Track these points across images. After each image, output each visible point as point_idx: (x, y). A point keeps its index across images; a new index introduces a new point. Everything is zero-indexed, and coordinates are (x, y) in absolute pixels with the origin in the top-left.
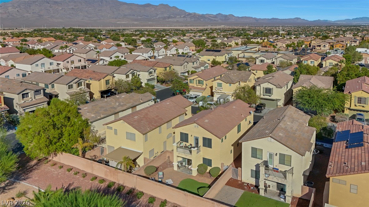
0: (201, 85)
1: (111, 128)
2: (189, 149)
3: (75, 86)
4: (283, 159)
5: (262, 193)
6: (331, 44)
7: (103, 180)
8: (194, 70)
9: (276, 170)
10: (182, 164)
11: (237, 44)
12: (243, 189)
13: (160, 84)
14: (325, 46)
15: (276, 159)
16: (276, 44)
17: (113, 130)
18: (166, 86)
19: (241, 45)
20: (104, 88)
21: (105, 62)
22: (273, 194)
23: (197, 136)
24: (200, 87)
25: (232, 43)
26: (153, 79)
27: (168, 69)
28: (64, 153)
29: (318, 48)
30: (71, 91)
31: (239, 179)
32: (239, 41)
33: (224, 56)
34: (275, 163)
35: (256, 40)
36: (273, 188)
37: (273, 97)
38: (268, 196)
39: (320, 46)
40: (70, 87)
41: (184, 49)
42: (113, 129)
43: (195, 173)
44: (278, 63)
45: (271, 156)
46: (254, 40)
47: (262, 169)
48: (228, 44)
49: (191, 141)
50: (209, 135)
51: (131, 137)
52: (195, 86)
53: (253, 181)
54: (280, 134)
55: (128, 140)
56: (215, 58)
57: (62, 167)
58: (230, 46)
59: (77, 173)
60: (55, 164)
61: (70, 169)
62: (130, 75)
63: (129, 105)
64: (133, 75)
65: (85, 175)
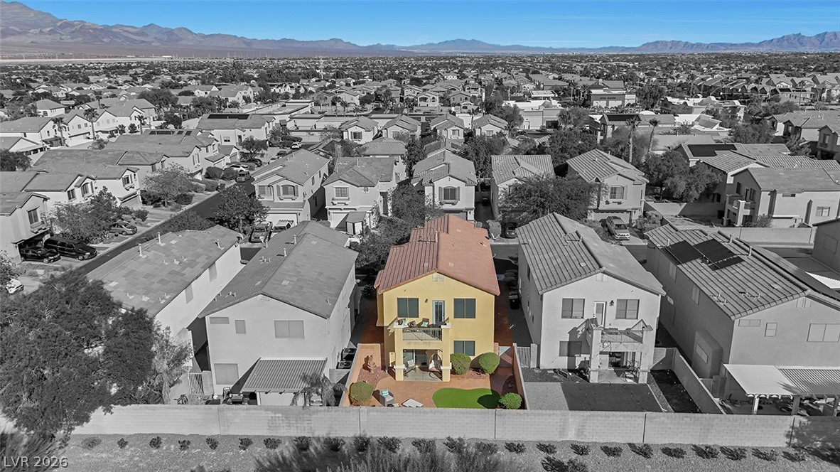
0: (293, 196)
1: (225, 320)
4: (624, 309)
5: (595, 378)
7: (271, 443)
8: (212, 165)
12: (554, 380)
13: (152, 207)
14: (434, 98)
15: (612, 311)
17: (233, 325)
18: (172, 210)
20: (26, 235)
23: (440, 298)
24: (290, 201)
26: (133, 196)
27: (158, 166)
29: (423, 103)
31: (533, 365)
33: (263, 128)
38: (603, 381)
39: (425, 99)
42: (232, 321)
43: (447, 377)
45: (601, 308)
46: (277, 91)
47: (597, 335)
48: (227, 99)
49: (426, 312)
50: (469, 293)
52: (277, 200)
55: (279, 339)
56: (241, 133)
57: (122, 443)
58: (235, 105)
59: (184, 445)
60: (92, 442)
61: (156, 442)
62: (78, 192)
63: (202, 261)
64: (85, 191)
65: (212, 443)
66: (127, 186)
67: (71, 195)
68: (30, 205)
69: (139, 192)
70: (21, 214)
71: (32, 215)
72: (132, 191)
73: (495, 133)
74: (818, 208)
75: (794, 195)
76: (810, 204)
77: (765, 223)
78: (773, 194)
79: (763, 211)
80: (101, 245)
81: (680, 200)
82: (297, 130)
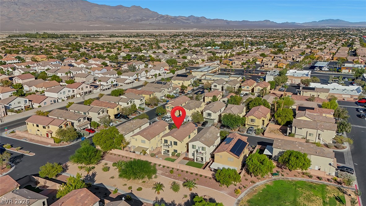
1: (134, 138)
2: (168, 146)
3: (101, 113)
4: (203, 149)
5: (195, 161)
6: (278, 61)
8: (169, 94)
9: (200, 153)
10: (165, 152)
11: (203, 61)
12: (189, 160)
13: (147, 106)
14: (271, 64)
15: (201, 149)
16: (234, 62)
17: (135, 139)
18: (151, 108)
19: (207, 61)
20: (116, 113)
21: (104, 87)
22: (200, 161)
23: (171, 141)
25: (199, 60)
26: (143, 103)
27: (152, 95)
28: (115, 149)
29: (266, 66)
30: (99, 116)
31: (188, 157)
32: (205, 57)
33: (190, 81)
34: (200, 150)
35: (220, 55)
36: (200, 159)
37: (212, 118)
38: (197, 162)
39: (267, 64)
40: (99, 114)
41: (160, 70)
43: (170, 155)
44: (226, 87)
45: (199, 148)
46: (219, 56)
47: (195, 153)
48: (196, 61)
49: (169, 143)
50: (176, 141)
51: (143, 142)
53: (193, 157)
54: (203, 140)
55: (142, 143)
56: (183, 82)
57: (115, 155)
58: (198, 63)
59: (123, 157)
60: (111, 154)
61: (119, 156)
62: (129, 103)
63: (138, 126)
64: (131, 102)
65: (126, 157)
66: (141, 101)
67: (128, 104)
68: (117, 107)
69: (144, 103)
70: (116, 109)
71: (118, 109)
72: (142, 102)
73: (260, 89)
74: (309, 134)
75: (301, 129)
76: (307, 132)
77: (293, 136)
78: (295, 127)
79: (293, 132)
80: (131, 116)
81: (279, 124)
82: (205, 79)
